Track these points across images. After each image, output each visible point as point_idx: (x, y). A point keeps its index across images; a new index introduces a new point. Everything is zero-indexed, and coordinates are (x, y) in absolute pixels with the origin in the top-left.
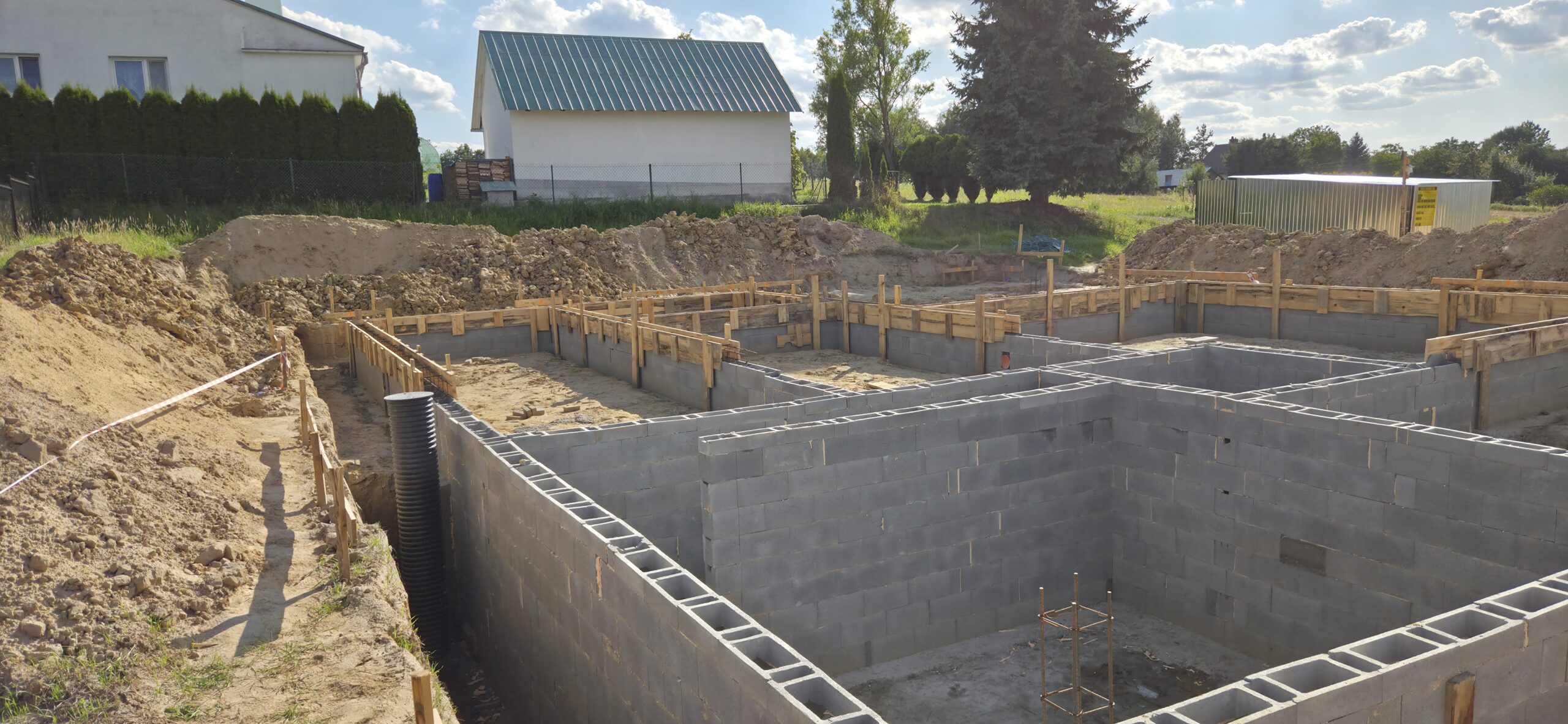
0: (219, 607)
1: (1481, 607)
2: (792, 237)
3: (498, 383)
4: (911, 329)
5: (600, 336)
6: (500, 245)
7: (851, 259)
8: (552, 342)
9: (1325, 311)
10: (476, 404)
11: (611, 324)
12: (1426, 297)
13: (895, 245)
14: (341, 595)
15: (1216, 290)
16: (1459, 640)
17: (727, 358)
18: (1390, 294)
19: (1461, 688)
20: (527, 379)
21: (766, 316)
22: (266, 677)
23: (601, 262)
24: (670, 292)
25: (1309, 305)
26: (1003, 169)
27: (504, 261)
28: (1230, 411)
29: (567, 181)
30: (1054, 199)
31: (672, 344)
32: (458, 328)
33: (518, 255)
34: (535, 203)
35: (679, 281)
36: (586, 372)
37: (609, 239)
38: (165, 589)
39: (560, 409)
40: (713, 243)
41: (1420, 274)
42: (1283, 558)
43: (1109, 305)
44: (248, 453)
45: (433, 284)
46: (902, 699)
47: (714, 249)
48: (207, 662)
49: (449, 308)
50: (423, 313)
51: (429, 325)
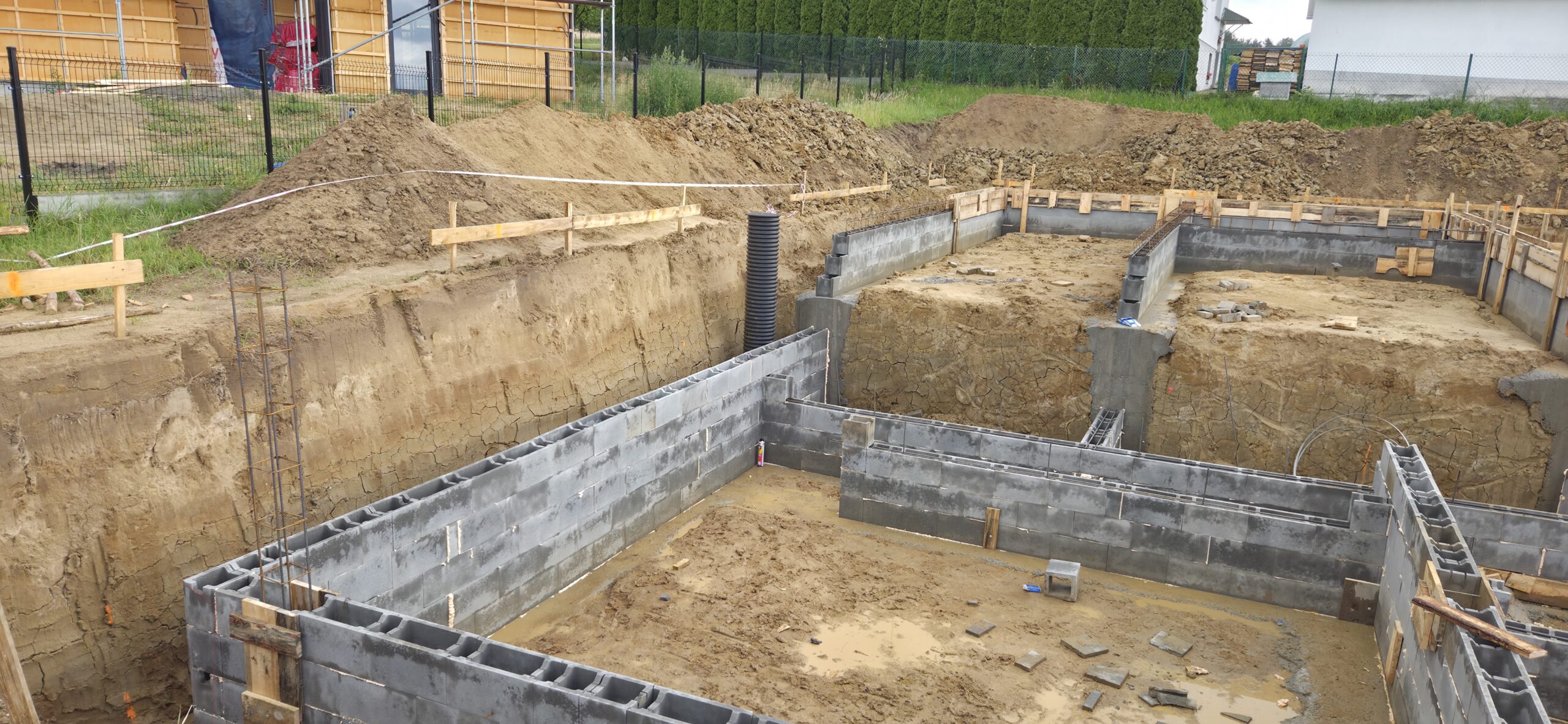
32: (1085, 206)
51: (1059, 200)
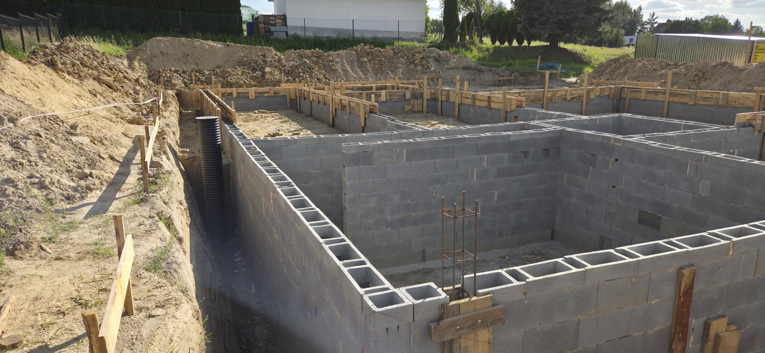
0: (82, 198)
1: (710, 234)
2: (421, 59)
3: (267, 121)
4: (471, 104)
5: (317, 101)
6: (276, 57)
7: (450, 71)
8: (297, 105)
9: (693, 103)
10: (253, 130)
11: (322, 95)
12: (748, 97)
13: (474, 65)
14: (142, 197)
15: (636, 91)
16: (690, 248)
17: (371, 112)
18: (729, 95)
19: (686, 272)
20: (280, 121)
21: (400, 95)
22: (93, 228)
23: (324, 67)
24: (357, 84)
25: (685, 100)
26: (535, 27)
27: (277, 64)
28: (619, 144)
29: (313, 28)
30: (562, 45)
31: (347, 105)
32: (252, 95)
33: (284, 62)
34: (296, 37)
35: (362, 78)
36: (310, 119)
37: (329, 56)
38: (57, 187)
39: (291, 134)
40: (381, 60)
41: (749, 85)
42: (640, 221)
43: (578, 96)
44: (126, 138)
45: (242, 74)
46: (437, 277)
47: (381, 63)
48: (69, 220)
49: (249, 86)
50: (236, 87)
51: (238, 93)
